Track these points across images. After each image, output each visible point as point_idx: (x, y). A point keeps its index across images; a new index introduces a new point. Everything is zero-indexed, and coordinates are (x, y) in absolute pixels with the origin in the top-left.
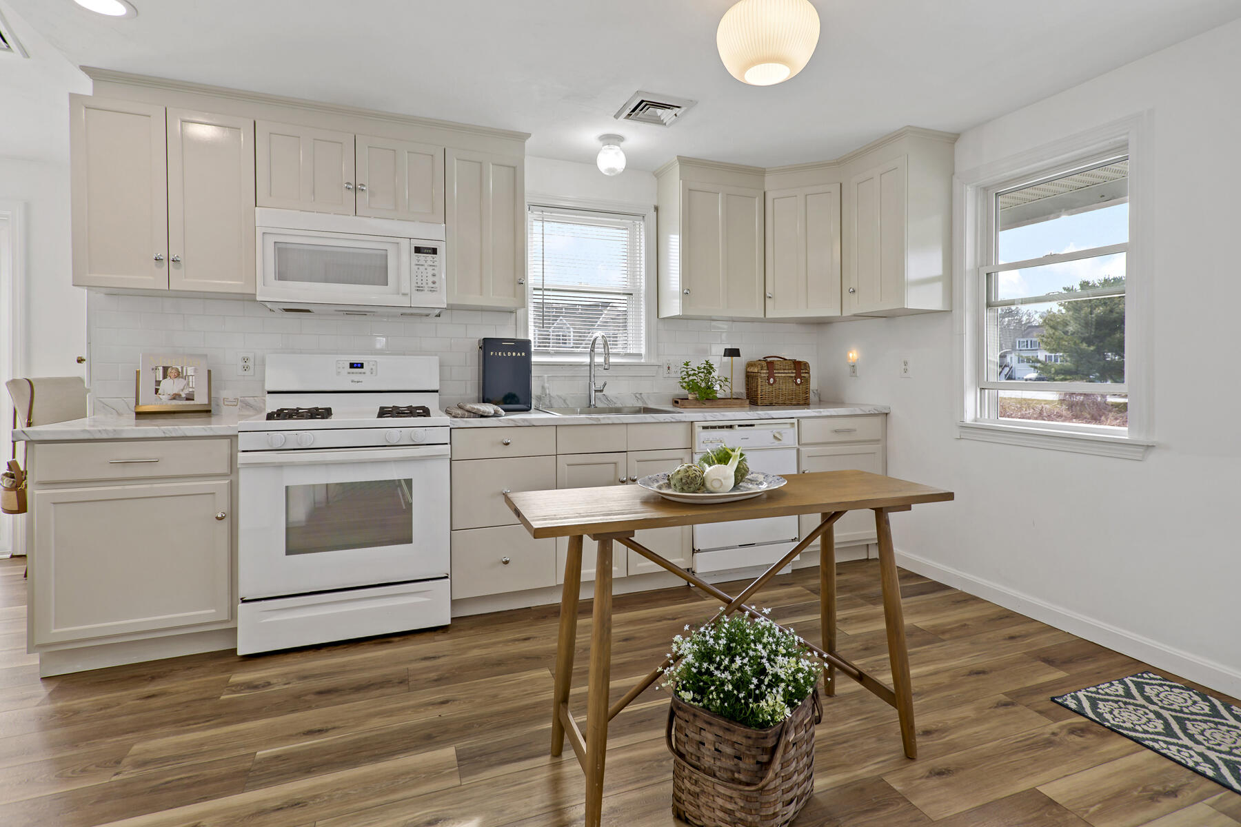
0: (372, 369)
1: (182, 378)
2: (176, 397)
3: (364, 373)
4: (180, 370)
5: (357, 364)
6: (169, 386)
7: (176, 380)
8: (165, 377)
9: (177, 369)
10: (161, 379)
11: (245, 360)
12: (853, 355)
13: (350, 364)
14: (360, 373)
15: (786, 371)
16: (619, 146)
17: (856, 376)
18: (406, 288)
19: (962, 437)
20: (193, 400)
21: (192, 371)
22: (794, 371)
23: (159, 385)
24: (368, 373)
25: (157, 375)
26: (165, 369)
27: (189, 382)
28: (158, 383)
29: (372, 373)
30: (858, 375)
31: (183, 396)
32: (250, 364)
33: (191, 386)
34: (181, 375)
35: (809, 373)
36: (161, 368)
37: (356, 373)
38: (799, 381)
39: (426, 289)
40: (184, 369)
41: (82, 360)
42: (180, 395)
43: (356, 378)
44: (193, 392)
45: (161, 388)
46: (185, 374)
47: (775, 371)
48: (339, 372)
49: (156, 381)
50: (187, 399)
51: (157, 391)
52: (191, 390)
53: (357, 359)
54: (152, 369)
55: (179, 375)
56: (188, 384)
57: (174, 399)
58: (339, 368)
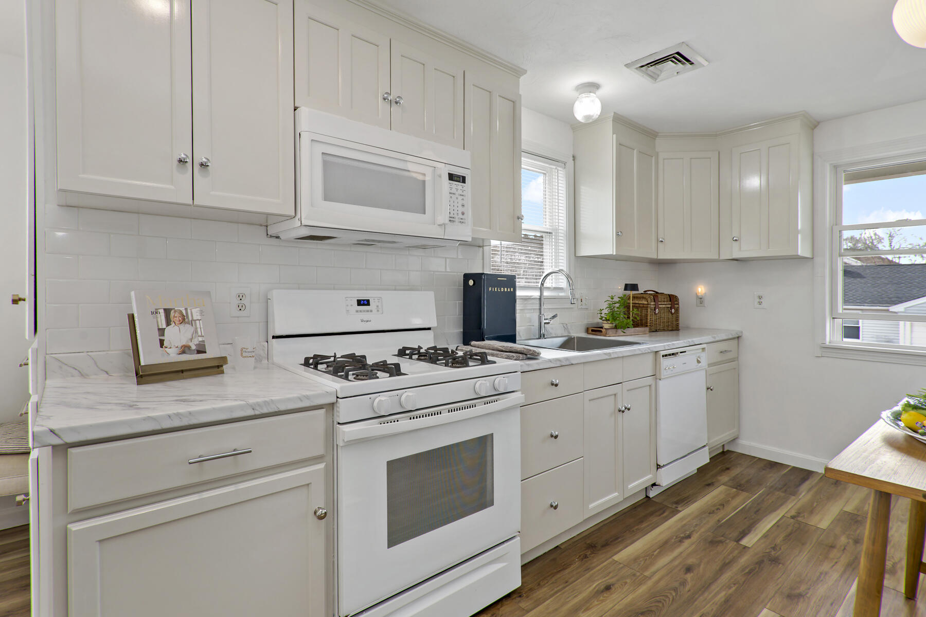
0: (378, 306)
1: (188, 323)
2: (185, 350)
3: (371, 311)
4: (184, 312)
5: (364, 300)
6: (177, 336)
7: (182, 326)
8: (168, 324)
9: (181, 312)
10: (164, 326)
11: (241, 297)
12: (701, 290)
13: (358, 300)
14: (368, 311)
15: (666, 303)
16: (595, 94)
17: (705, 307)
18: (443, 218)
19: (823, 355)
20: (205, 352)
21: (198, 314)
22: (670, 303)
23: (163, 335)
24: (375, 311)
25: (159, 320)
26: (167, 312)
27: (196, 328)
28: (162, 331)
29: (378, 311)
30: (706, 306)
31: (194, 347)
32: (245, 301)
33: (200, 334)
34: (186, 320)
35: (678, 304)
36: (162, 311)
37: (364, 311)
38: (673, 311)
39: (457, 220)
40: (189, 311)
41: (20, 299)
42: (189, 347)
43: (365, 316)
44: (203, 341)
45: (166, 338)
46: (190, 319)
47: (659, 303)
48: (348, 311)
49: (159, 329)
50: (199, 352)
51: (162, 343)
52: (200, 339)
53: (363, 296)
54: (152, 313)
55: (184, 320)
56: (196, 332)
57: (183, 352)
58: (347, 305)
